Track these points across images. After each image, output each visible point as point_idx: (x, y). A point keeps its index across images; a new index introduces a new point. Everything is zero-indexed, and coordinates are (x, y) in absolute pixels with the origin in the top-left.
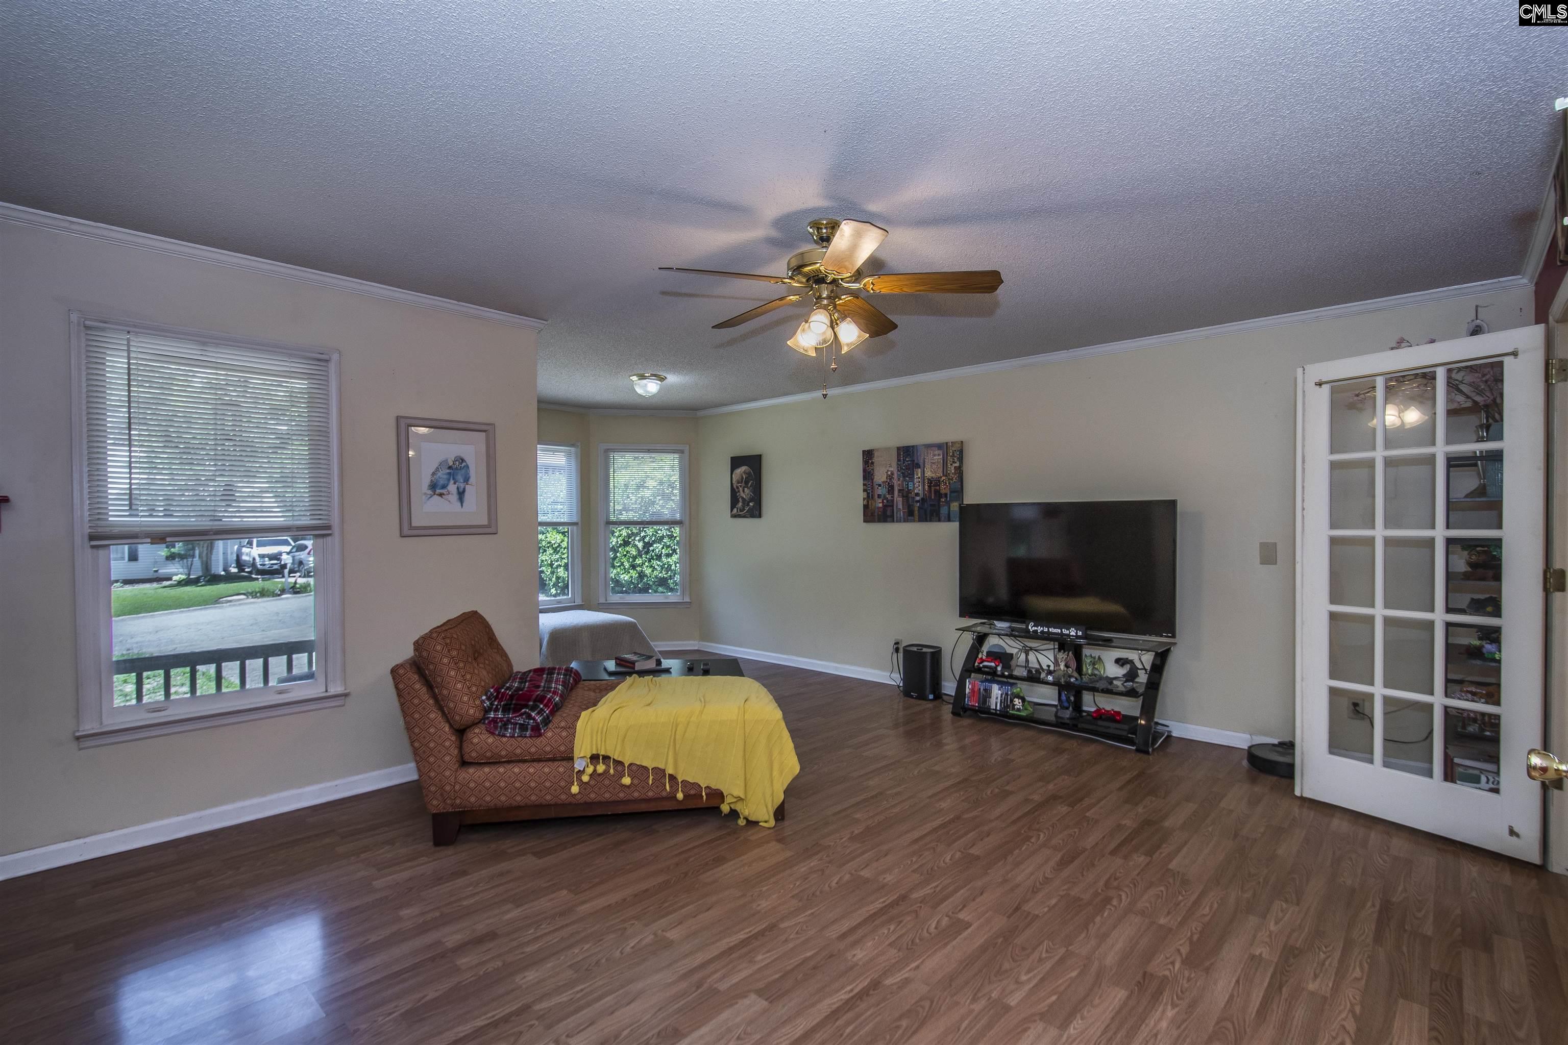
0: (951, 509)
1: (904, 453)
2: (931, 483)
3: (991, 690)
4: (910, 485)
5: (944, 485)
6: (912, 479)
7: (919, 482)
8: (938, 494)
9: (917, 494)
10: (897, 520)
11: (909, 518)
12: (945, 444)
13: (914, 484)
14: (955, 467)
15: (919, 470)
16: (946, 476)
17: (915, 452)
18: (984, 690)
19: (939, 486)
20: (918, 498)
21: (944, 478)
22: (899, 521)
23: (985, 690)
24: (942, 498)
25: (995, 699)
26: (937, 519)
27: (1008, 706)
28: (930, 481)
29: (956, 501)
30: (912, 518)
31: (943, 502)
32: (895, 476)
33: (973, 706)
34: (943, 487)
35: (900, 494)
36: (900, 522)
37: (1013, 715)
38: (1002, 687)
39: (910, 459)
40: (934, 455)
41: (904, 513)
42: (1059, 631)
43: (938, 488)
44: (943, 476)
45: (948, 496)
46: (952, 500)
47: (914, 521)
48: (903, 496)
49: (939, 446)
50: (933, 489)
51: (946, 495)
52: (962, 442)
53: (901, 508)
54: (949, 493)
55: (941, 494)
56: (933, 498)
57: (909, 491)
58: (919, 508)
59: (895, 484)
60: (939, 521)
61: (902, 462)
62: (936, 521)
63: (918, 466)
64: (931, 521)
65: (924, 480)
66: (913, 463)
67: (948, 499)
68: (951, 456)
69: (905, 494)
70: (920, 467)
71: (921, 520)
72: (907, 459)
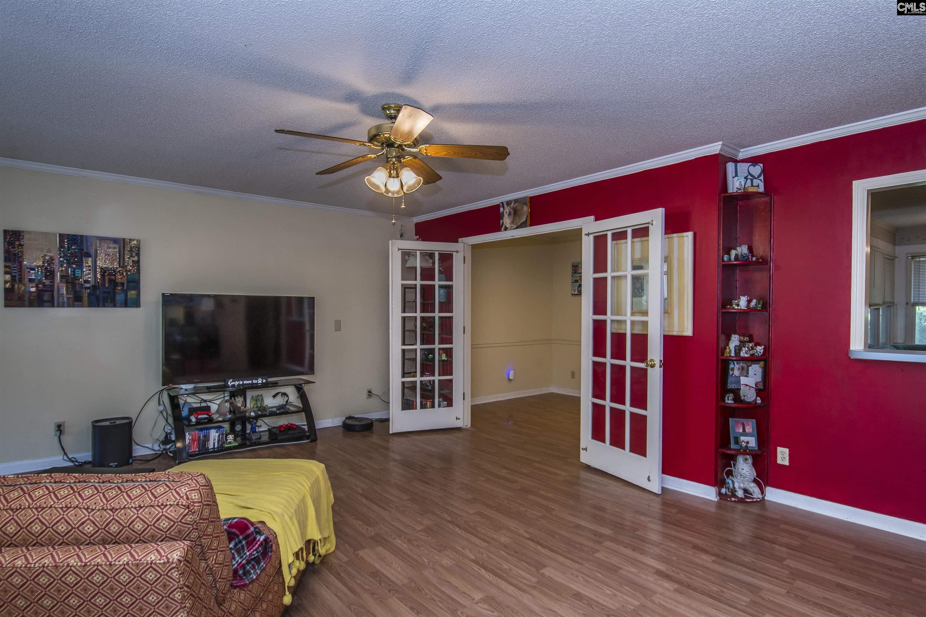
0: (129, 296)
1: (68, 241)
2: (105, 272)
3: (209, 435)
4: (76, 273)
5: (120, 275)
6: (80, 266)
7: (90, 270)
8: (114, 283)
9: (86, 282)
10: (58, 303)
11: (76, 303)
12: (122, 240)
13: (82, 272)
14: (133, 261)
15: (90, 259)
16: (123, 267)
17: (85, 241)
18: (203, 436)
19: (115, 275)
20: (87, 285)
21: (119, 269)
22: (61, 305)
23: (205, 436)
24: (118, 286)
25: (212, 440)
26: (112, 304)
27: (224, 443)
28: (104, 271)
29: (134, 290)
30: (80, 303)
31: (119, 290)
32: (56, 262)
33: (194, 451)
34: (119, 277)
35: (64, 280)
36: (63, 307)
37: (227, 447)
38: (218, 430)
39: (78, 248)
40: (109, 248)
41: (68, 298)
42: (251, 382)
43: (113, 277)
44: (120, 267)
45: (125, 285)
46: (129, 289)
47: (83, 306)
48: (67, 282)
49: (115, 241)
50: (107, 278)
51: (122, 284)
52: (140, 240)
53: (65, 293)
54: (126, 283)
55: (118, 283)
56: (107, 285)
57: (76, 278)
58: (89, 294)
59: (56, 269)
60: (115, 306)
61: (66, 250)
62: (111, 307)
63: (88, 255)
64: (104, 306)
65: (96, 269)
66: (81, 252)
67: (125, 288)
68: (129, 251)
69: (70, 281)
70: (90, 256)
71: (91, 305)
72: (73, 247)
